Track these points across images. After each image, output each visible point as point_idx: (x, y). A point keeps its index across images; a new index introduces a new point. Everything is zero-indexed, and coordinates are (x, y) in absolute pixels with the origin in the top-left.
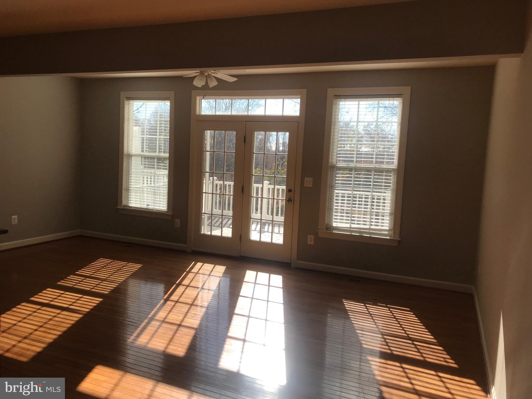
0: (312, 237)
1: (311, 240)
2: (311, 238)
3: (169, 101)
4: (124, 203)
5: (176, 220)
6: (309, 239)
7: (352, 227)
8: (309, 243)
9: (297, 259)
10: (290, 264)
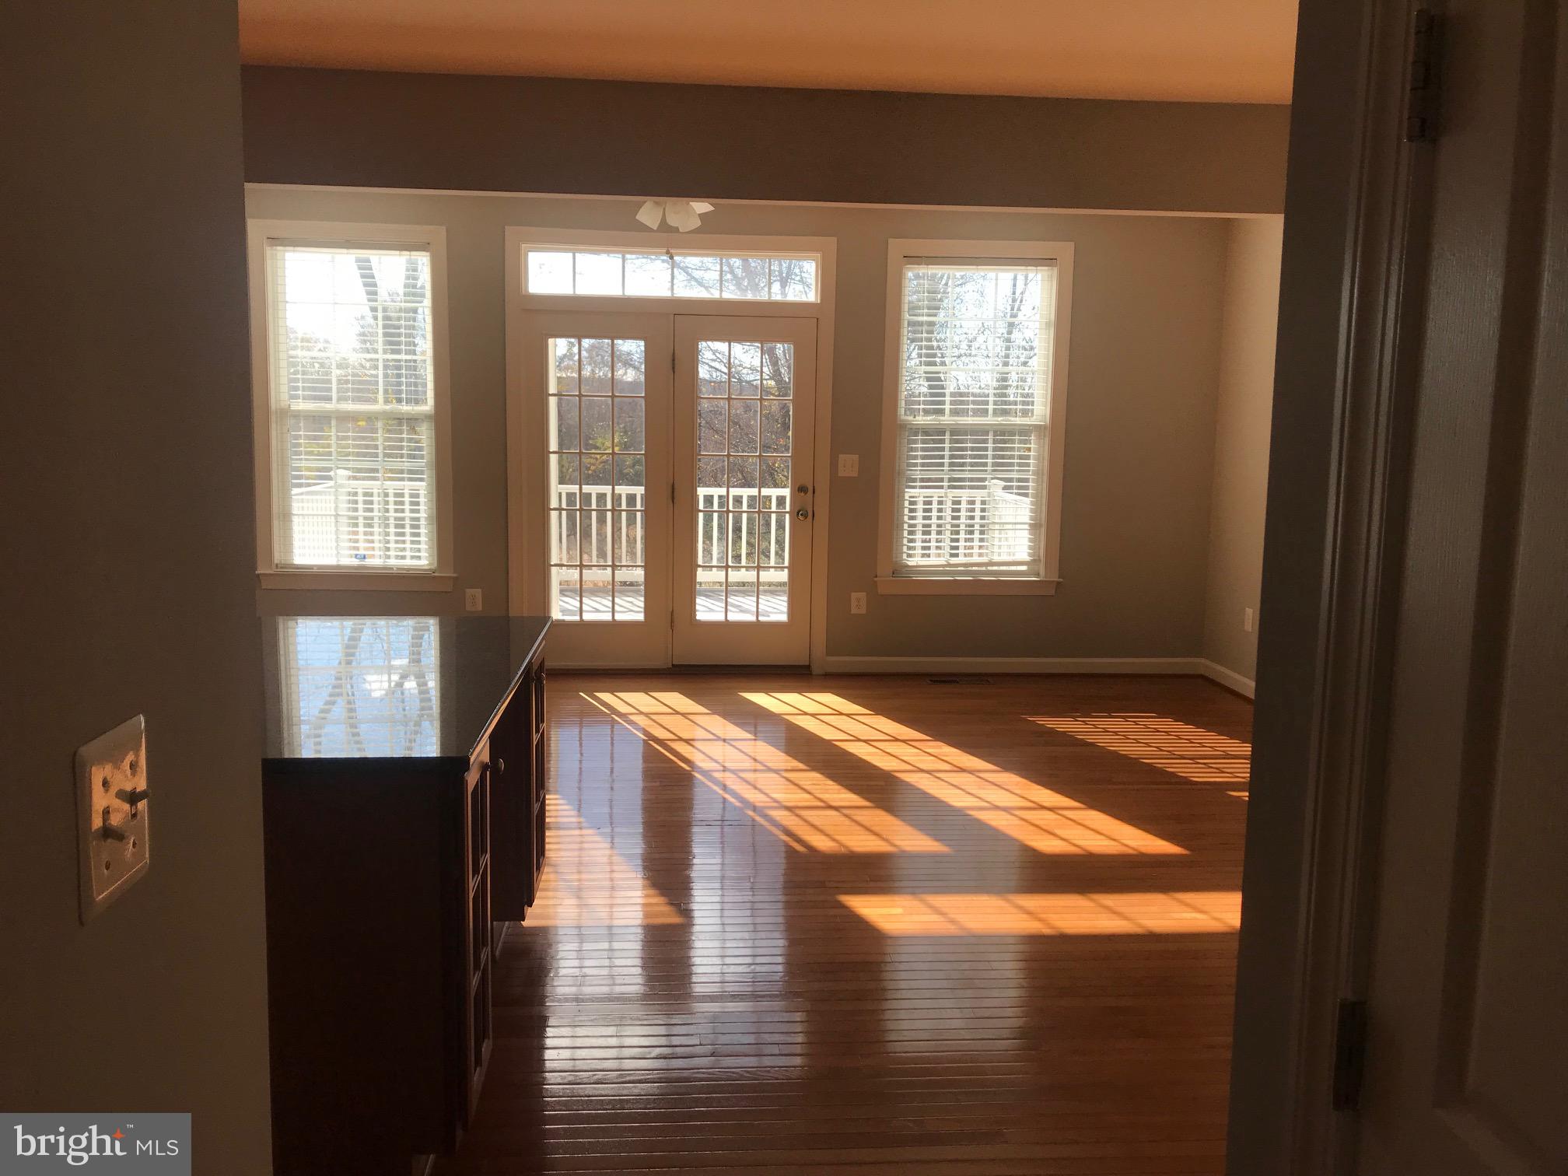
0: (862, 595)
1: (858, 602)
2: (858, 600)
3: (428, 254)
4: (277, 557)
5: (469, 592)
6: (854, 603)
7: (951, 562)
8: (854, 611)
9: (828, 654)
10: (808, 667)
